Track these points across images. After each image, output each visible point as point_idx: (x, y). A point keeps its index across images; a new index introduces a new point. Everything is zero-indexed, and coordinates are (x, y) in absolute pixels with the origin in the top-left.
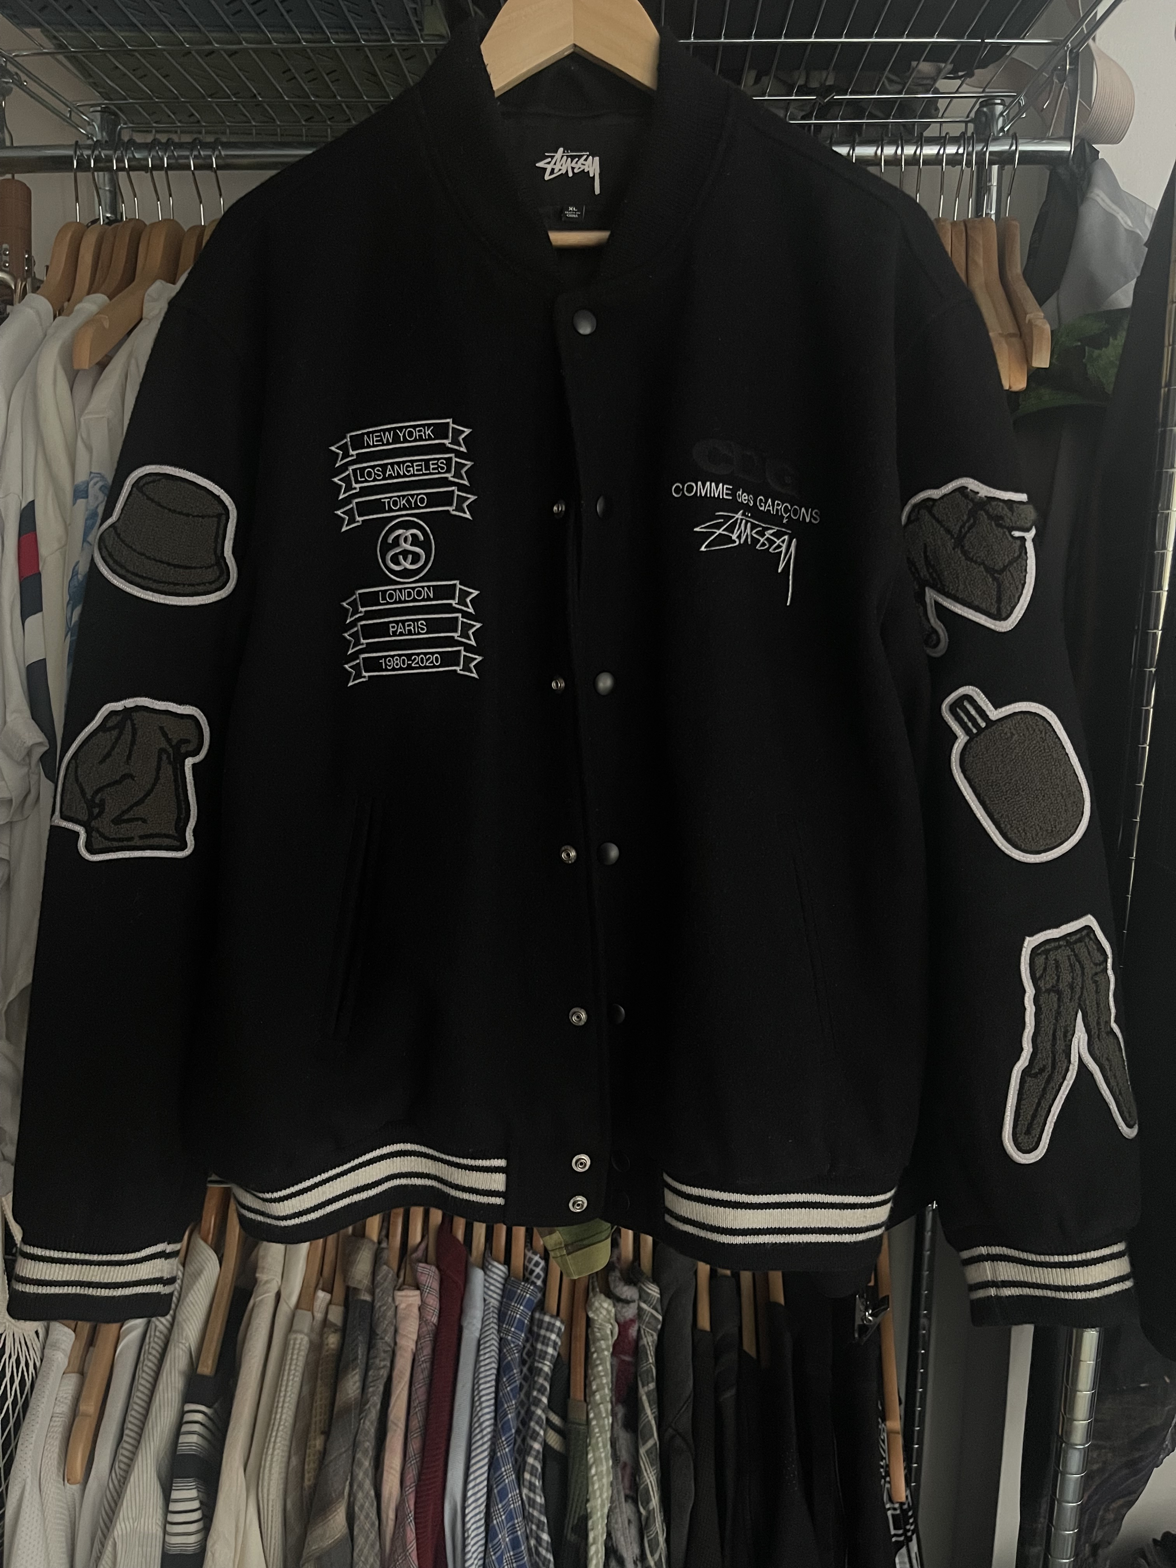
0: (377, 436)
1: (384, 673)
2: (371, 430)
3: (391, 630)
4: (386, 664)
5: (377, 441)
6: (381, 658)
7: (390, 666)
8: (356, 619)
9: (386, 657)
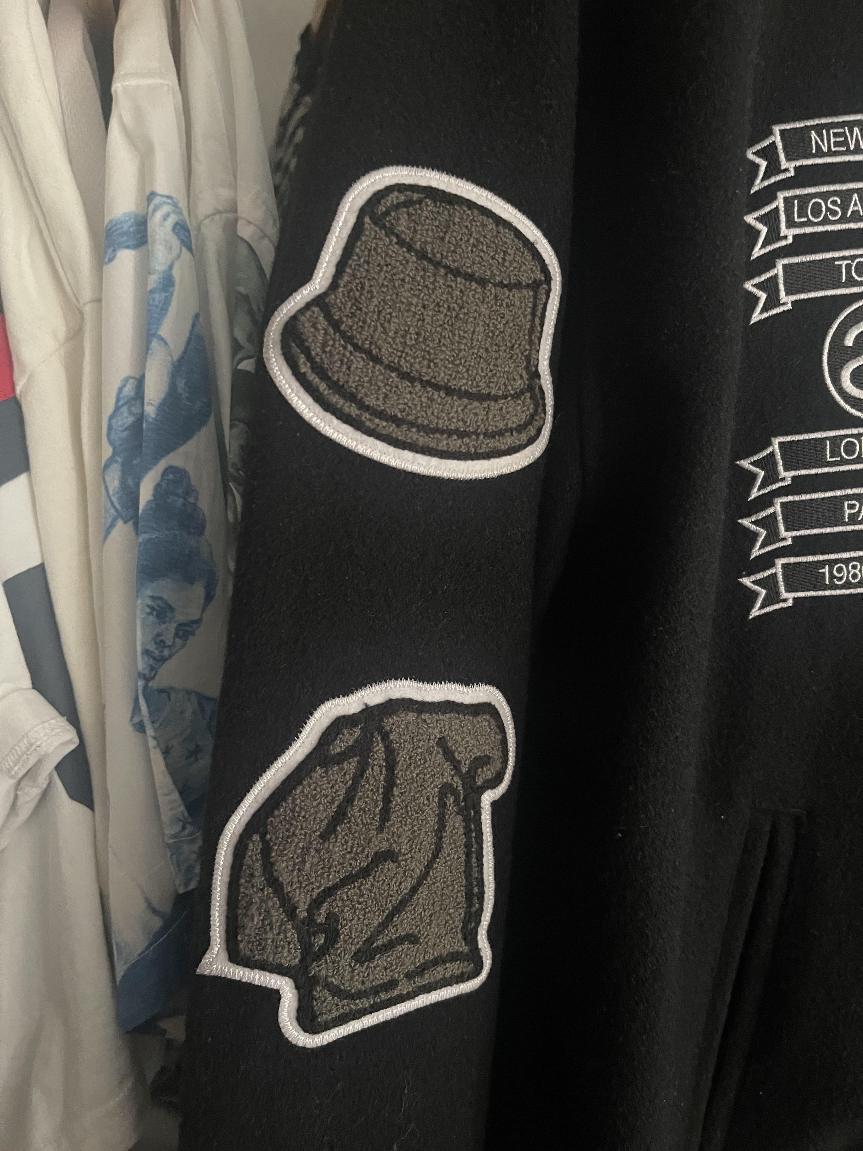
0: (836, 135)
1: (827, 593)
2: (824, 121)
3: (847, 512)
4: (832, 576)
5: (836, 144)
6: (823, 563)
7: (841, 579)
8: (772, 491)
9: (831, 563)
